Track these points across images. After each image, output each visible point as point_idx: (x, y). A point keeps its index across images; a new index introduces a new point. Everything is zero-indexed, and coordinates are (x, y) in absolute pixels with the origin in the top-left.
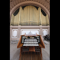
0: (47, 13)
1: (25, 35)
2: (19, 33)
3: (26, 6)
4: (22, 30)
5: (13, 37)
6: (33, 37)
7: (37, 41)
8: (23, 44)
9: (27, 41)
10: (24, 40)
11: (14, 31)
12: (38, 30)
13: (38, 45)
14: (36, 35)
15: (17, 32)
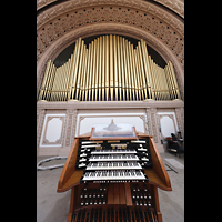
0: (169, 59)
1: (93, 137)
2: (69, 127)
3: (96, 37)
4: (82, 118)
5: (45, 142)
6: (122, 142)
7: (137, 159)
8: (84, 171)
9: (99, 159)
10: (89, 155)
11: (50, 118)
12: (142, 117)
13: (143, 177)
14: (134, 136)
15: (61, 122)
